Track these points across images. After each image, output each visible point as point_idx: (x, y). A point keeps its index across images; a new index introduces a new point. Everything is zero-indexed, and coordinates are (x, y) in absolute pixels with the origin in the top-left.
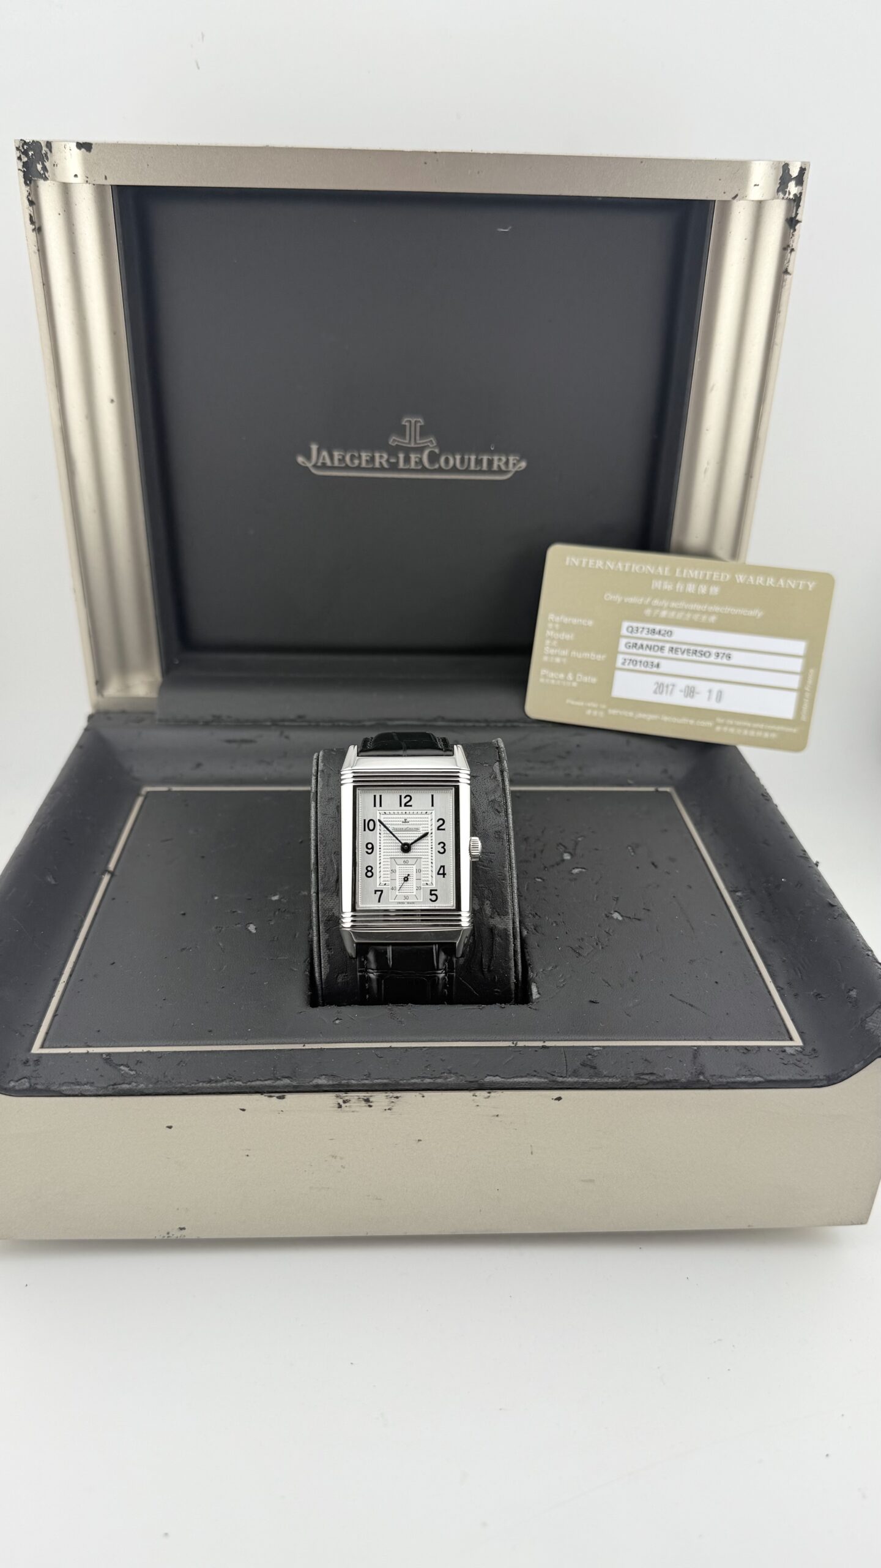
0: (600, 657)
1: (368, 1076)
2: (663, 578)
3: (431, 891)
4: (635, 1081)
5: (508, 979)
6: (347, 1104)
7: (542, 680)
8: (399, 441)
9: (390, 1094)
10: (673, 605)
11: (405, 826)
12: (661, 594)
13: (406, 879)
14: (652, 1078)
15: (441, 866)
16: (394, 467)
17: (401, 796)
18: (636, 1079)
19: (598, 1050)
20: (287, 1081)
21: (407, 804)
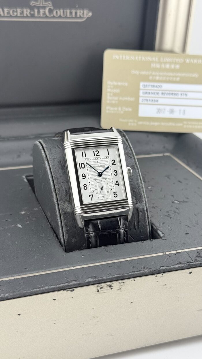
0: (132, 99)
1: (110, 275)
2: (156, 62)
3: (114, 192)
5: (147, 230)
6: (102, 289)
7: (107, 112)
8: (35, 4)
9: (121, 281)
10: (161, 74)
11: (98, 165)
12: (155, 69)
13: (102, 189)
15: (117, 181)
16: (33, 16)
17: (94, 151)
19: (200, 251)
20: (74, 282)
21: (97, 155)
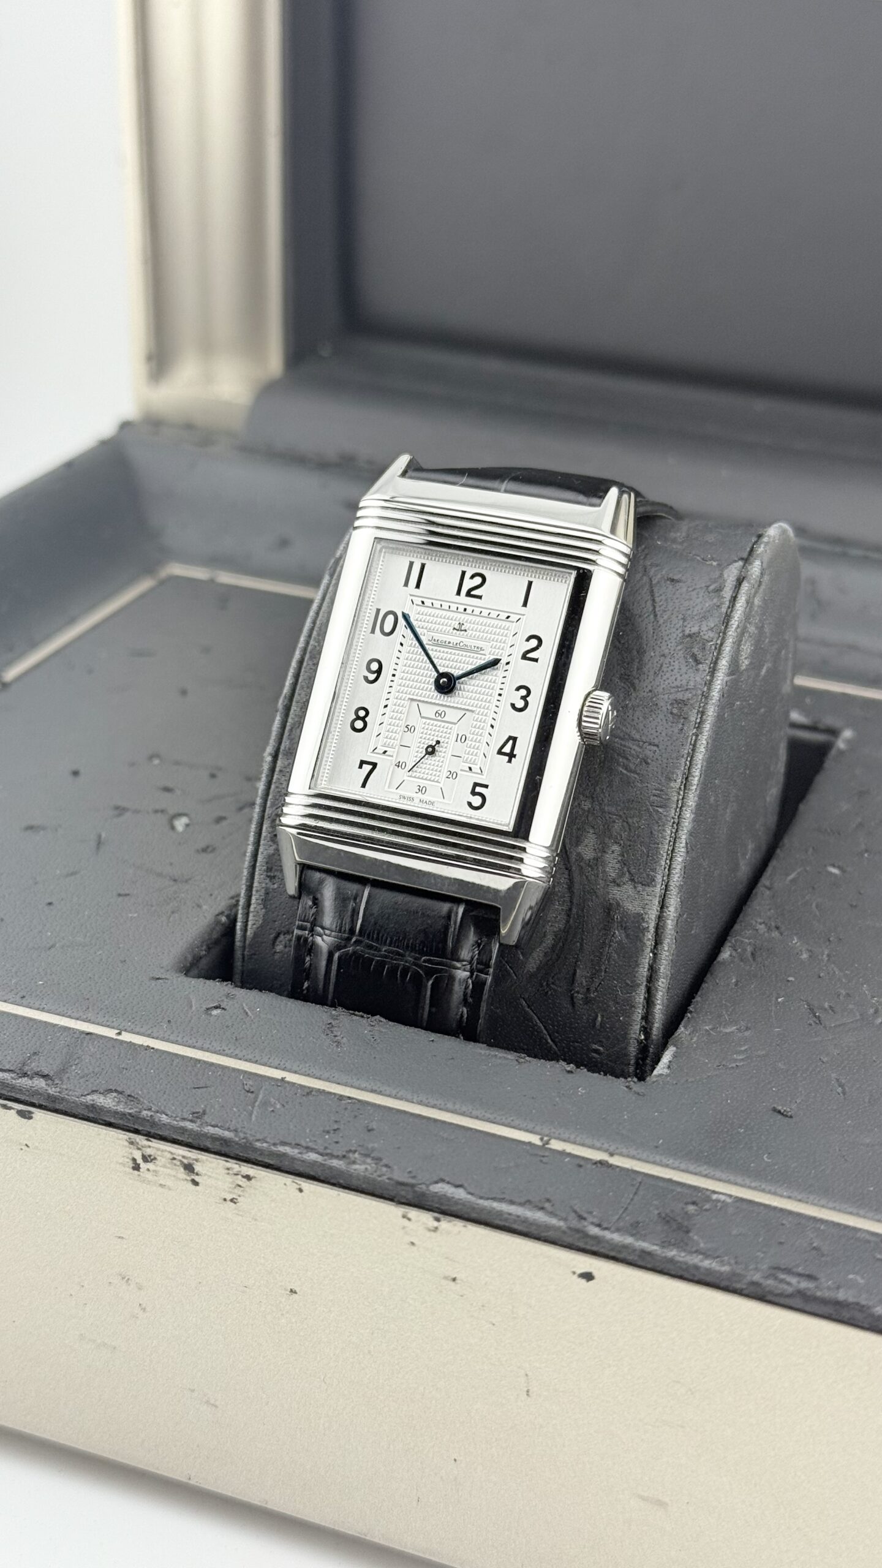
3: (476, 785)
4: (762, 1281)
5: (626, 1026)
6: (150, 1166)
9: (234, 1166)
11: (455, 638)
13: (431, 751)
14: (804, 1285)
15: (510, 738)
17: (464, 573)
18: (767, 1277)
19: (718, 1201)
20: (40, 1085)
21: (473, 593)
